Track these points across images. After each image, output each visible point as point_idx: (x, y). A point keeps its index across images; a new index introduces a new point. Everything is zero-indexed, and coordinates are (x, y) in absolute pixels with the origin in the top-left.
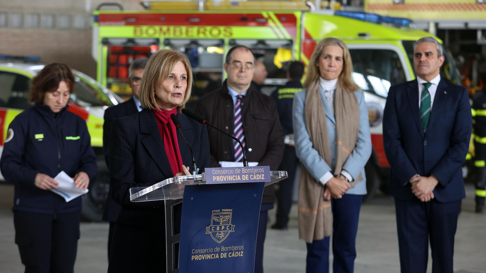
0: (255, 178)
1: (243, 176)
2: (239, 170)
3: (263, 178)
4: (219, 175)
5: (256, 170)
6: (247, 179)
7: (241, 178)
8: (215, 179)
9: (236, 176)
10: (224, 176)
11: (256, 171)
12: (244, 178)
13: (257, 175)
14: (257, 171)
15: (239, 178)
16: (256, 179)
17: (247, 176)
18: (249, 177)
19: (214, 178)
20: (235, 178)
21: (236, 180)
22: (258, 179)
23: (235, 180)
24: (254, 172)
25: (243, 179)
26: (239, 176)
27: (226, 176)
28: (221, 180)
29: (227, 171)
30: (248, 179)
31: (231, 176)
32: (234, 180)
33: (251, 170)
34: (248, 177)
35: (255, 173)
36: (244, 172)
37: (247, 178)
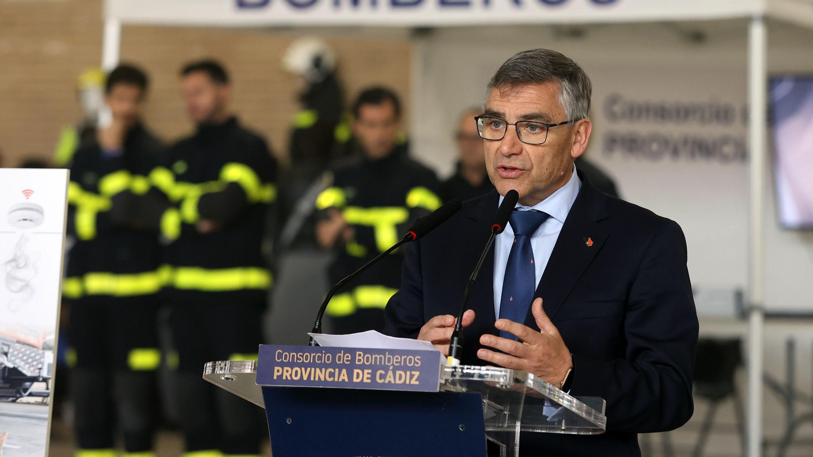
0: (390, 378)
1: (356, 371)
2: (348, 357)
3: (414, 382)
4: (292, 365)
5: (397, 358)
6: (365, 380)
7: (350, 375)
8: (280, 373)
9: (337, 370)
10: (303, 369)
11: (396, 362)
12: (358, 377)
13: (398, 373)
14: (400, 362)
15: (344, 376)
16: (393, 382)
17: (368, 373)
18: (373, 376)
19: (278, 371)
20: (332, 375)
21: (336, 380)
22: (398, 382)
23: (332, 379)
24: (389, 362)
25: (355, 380)
26: (344, 371)
27: (309, 369)
28: (294, 378)
29: (314, 357)
30: (369, 381)
31: (323, 370)
32: (328, 379)
33: (381, 358)
34: (369, 376)
35: (391, 368)
36: (359, 360)
37: (368, 378)
